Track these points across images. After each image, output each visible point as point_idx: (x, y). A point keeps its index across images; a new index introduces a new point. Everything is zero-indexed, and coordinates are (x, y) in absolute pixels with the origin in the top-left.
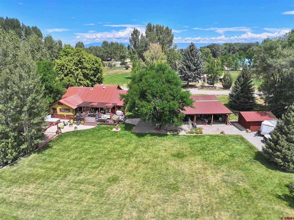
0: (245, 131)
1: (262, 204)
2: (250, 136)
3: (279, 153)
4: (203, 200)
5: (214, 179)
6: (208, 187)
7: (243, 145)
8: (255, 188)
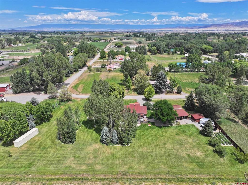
0: (194, 122)
1: (203, 146)
2: (196, 124)
3: (206, 132)
4: (190, 146)
5: (190, 141)
6: (190, 143)
7: (195, 128)
8: (201, 142)
